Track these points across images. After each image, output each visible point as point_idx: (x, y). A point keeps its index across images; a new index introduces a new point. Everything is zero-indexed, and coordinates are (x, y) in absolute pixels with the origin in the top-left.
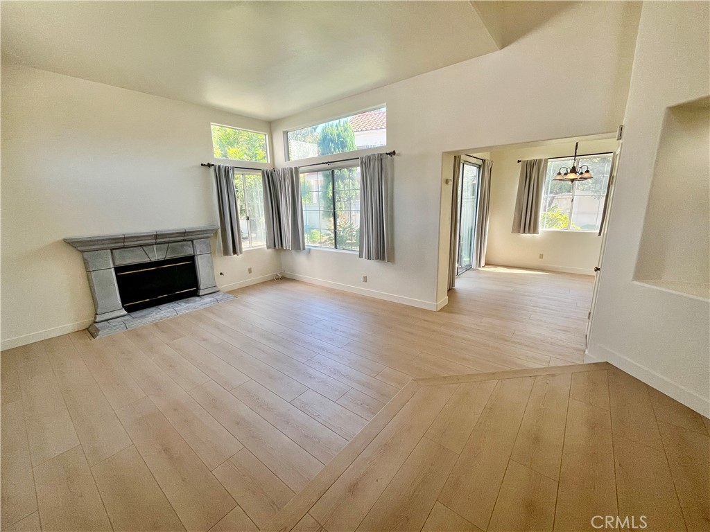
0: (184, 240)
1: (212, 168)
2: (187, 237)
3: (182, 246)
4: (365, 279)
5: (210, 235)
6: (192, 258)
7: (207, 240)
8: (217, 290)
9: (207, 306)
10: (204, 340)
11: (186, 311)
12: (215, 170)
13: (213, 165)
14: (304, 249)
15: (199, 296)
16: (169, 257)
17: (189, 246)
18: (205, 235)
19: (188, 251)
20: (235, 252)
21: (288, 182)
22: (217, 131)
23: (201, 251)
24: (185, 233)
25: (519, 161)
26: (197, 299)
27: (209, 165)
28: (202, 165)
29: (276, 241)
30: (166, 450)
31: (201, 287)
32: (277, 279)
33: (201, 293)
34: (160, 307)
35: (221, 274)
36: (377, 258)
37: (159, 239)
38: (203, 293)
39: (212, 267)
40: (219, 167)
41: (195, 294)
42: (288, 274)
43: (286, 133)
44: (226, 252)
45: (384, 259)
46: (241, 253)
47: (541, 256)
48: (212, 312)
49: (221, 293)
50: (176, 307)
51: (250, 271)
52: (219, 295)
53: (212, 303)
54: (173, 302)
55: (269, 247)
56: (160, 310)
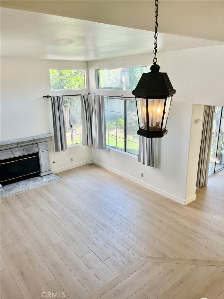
0: (33, 144)
1: (50, 98)
2: (35, 142)
3: (32, 147)
4: (142, 175)
5: (47, 140)
6: (37, 154)
7: (46, 143)
8: (51, 173)
9: (45, 184)
10: (42, 210)
11: (33, 187)
12: (51, 99)
13: (50, 97)
14: (106, 148)
15: (40, 176)
16: (24, 154)
17: (35, 147)
18: (45, 140)
19: (35, 150)
20: (62, 149)
21: (97, 104)
22: (53, 73)
23: (42, 150)
24: (33, 140)
26: (39, 178)
27: (48, 97)
28: (44, 97)
29: (89, 141)
30: (22, 274)
31: (42, 171)
32: (88, 164)
33: (42, 174)
34: (19, 183)
35: (54, 162)
36: (149, 165)
37: (19, 145)
38: (43, 175)
39: (48, 159)
40: (54, 97)
41: (38, 175)
42: (96, 162)
43: (97, 70)
44: (57, 150)
45: (153, 166)
46: (66, 149)
48: (48, 190)
49: (53, 175)
50: (28, 184)
51: (72, 160)
52: (52, 177)
53: (48, 182)
54: (26, 180)
55: (84, 145)
56: (19, 186)
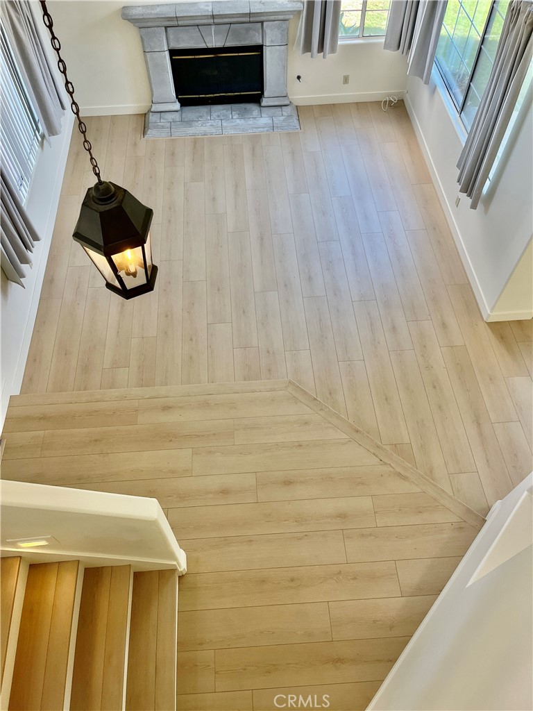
0: (250, 22)
2: (255, 19)
3: (248, 30)
5: (289, 17)
6: (259, 48)
7: (284, 25)
8: (287, 102)
9: (257, 131)
11: (233, 132)
15: (261, 106)
16: (229, 43)
17: (258, 31)
18: (282, 17)
19: (256, 39)
20: (321, 47)
23: (272, 41)
24: (251, 15)
26: (253, 108)
31: (266, 94)
33: (265, 102)
34: (215, 108)
35: (299, 77)
37: (217, 19)
38: (266, 104)
39: (285, 66)
41: (257, 100)
42: (408, 102)
44: (307, 47)
48: (254, 150)
49: (287, 111)
50: (227, 119)
51: (346, 80)
52: (280, 117)
53: (266, 129)
54: (229, 106)
55: (386, 46)
56: (209, 118)
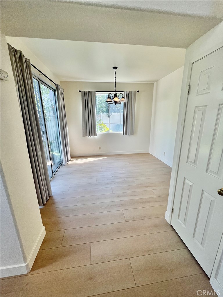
25: (80, 91)
47: (100, 148)
